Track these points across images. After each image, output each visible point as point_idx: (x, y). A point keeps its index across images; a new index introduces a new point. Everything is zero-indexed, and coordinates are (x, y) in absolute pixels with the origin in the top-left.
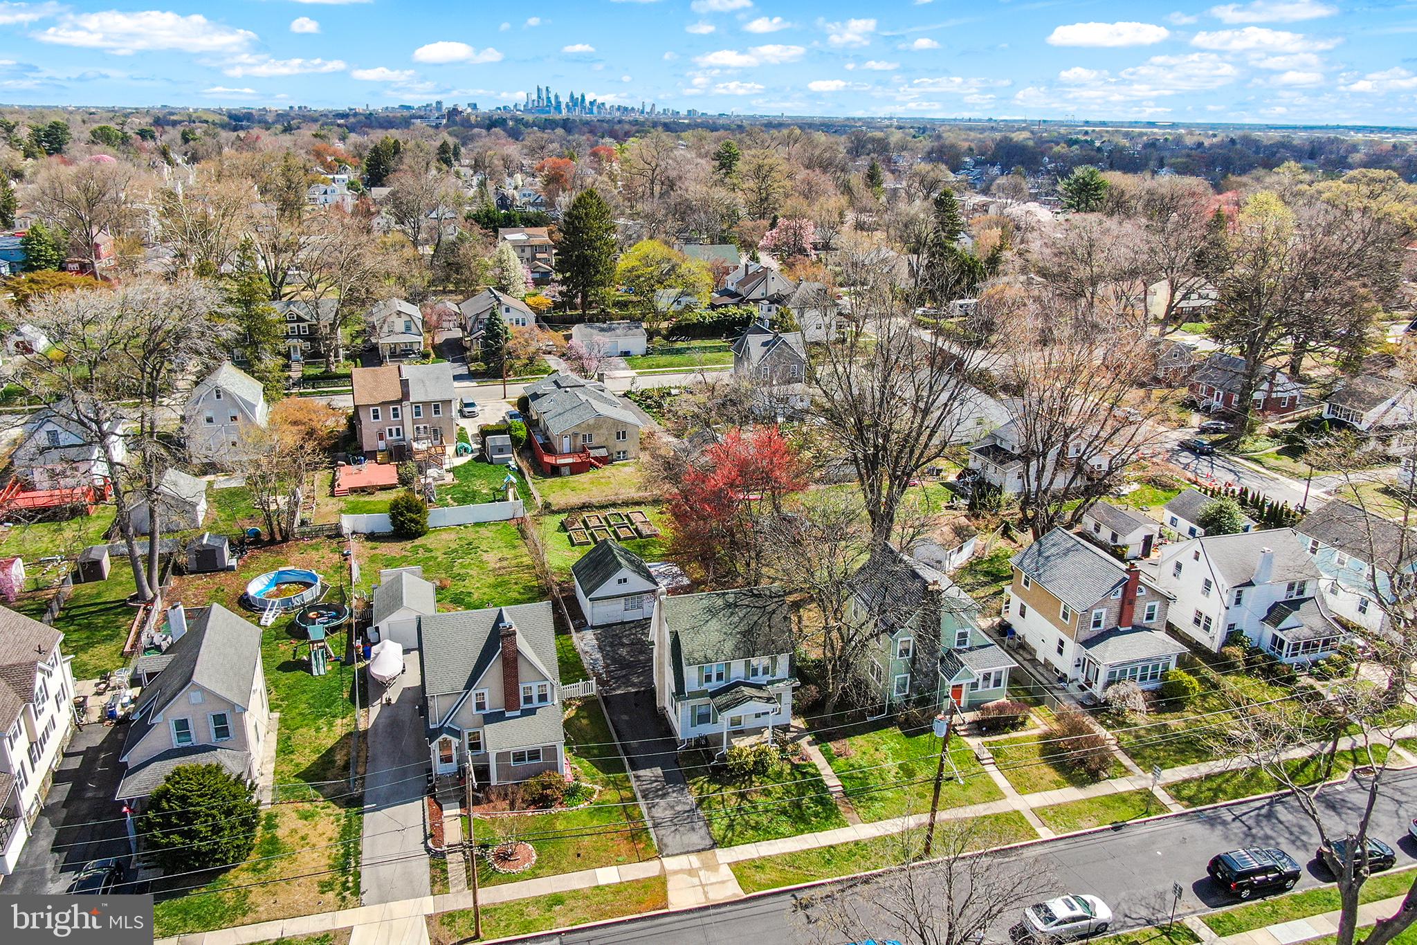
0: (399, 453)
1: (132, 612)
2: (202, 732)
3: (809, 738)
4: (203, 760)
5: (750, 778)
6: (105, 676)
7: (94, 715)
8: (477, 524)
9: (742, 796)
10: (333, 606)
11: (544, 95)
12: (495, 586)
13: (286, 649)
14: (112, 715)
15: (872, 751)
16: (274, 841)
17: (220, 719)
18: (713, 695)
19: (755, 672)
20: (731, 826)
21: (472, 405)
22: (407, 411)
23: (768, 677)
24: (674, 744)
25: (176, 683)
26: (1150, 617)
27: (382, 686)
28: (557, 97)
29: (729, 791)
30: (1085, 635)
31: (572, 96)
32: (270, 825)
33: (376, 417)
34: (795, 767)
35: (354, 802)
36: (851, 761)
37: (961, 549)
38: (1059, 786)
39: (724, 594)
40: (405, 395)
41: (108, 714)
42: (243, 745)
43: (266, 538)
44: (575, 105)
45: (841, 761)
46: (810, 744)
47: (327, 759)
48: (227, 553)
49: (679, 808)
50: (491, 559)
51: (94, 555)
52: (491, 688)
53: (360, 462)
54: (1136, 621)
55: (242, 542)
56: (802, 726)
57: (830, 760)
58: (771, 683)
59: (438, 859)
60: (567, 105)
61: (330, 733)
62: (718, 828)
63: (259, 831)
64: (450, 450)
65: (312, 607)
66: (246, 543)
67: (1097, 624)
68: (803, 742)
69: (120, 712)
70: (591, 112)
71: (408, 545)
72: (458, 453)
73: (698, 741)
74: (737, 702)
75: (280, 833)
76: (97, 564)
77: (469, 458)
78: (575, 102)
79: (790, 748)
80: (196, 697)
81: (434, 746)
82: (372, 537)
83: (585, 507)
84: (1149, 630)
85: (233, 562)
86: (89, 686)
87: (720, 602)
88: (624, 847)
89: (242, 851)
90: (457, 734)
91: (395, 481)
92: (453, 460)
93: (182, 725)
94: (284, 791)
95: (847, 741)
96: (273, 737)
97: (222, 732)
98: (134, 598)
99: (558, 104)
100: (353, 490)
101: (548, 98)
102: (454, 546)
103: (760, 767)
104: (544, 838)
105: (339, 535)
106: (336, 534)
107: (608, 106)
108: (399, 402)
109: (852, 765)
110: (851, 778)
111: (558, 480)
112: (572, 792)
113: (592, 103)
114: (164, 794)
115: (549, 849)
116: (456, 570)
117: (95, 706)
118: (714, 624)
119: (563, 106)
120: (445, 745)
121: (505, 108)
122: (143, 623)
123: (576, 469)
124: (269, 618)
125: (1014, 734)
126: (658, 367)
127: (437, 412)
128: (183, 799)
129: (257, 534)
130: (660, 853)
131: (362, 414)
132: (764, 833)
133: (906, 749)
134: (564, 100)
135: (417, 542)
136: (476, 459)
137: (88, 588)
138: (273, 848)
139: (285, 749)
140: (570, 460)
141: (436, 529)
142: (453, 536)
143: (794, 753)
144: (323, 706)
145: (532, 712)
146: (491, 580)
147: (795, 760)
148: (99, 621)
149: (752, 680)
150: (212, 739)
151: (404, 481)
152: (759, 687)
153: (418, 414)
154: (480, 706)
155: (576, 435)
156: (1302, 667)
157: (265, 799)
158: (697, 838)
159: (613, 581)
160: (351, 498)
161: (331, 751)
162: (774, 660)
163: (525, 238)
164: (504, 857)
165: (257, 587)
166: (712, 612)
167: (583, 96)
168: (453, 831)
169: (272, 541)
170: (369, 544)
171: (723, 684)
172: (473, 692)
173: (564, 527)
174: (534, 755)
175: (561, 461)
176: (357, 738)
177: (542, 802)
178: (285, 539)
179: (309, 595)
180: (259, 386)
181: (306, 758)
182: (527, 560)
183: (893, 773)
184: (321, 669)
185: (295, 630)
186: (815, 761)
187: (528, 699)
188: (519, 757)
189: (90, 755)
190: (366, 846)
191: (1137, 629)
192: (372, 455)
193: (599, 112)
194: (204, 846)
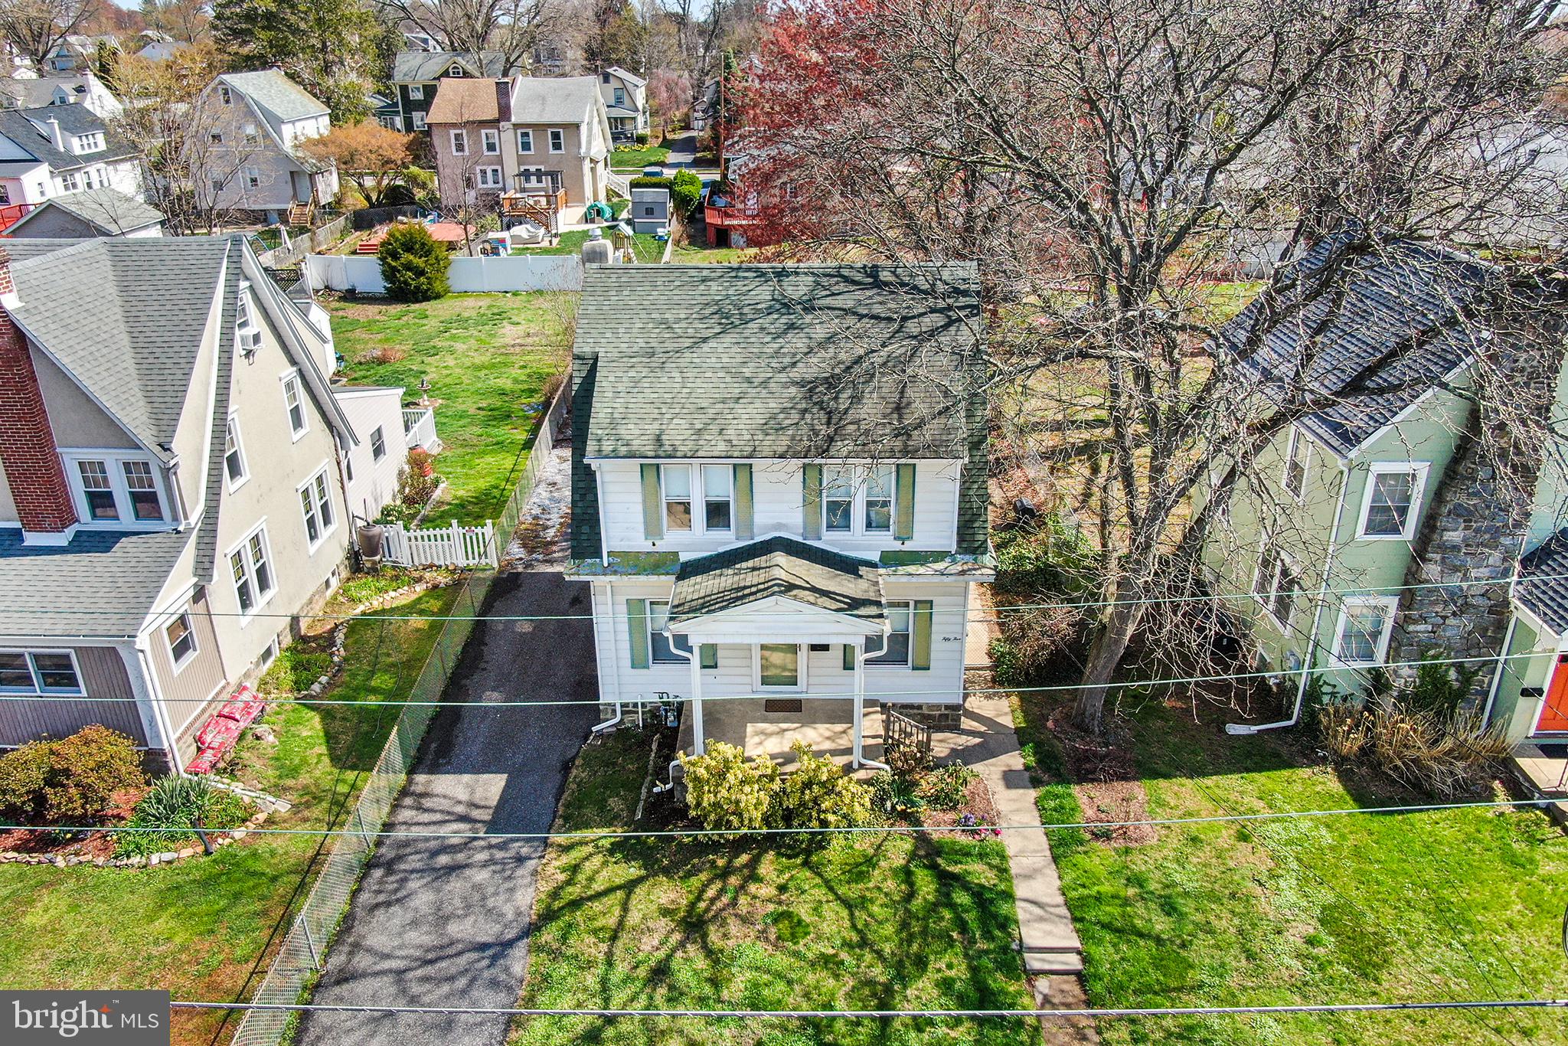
3: (1015, 760)
5: (755, 862)
9: (693, 925)
15: (1225, 837)
18: (689, 568)
19: (840, 515)
22: (508, 140)
23: (886, 541)
24: (595, 714)
29: (654, 898)
33: (460, 147)
34: (928, 851)
36: (1138, 864)
39: (781, 274)
40: (504, 112)
45: (1100, 858)
46: (1011, 779)
49: (459, 930)
56: (1007, 721)
57: (1061, 848)
58: (892, 559)
64: (577, 212)
68: (989, 772)
71: (399, 309)
72: (587, 218)
73: (654, 715)
79: (928, 783)
87: (763, 294)
95: (1140, 790)
108: (495, 122)
109: (1137, 881)
110: (1125, 931)
111: (723, 251)
118: (724, 350)
127: (557, 146)
133: (1357, 852)
135: (415, 307)
140: (748, 222)
141: (464, 296)
143: (943, 800)
147: (939, 826)
149: (831, 541)
152: (850, 566)
153: (526, 146)
162: (906, 478)
166: (725, 317)
171: (726, 540)
175: (732, 222)
183: (1294, 937)
186: (1011, 843)
187: (101, 501)
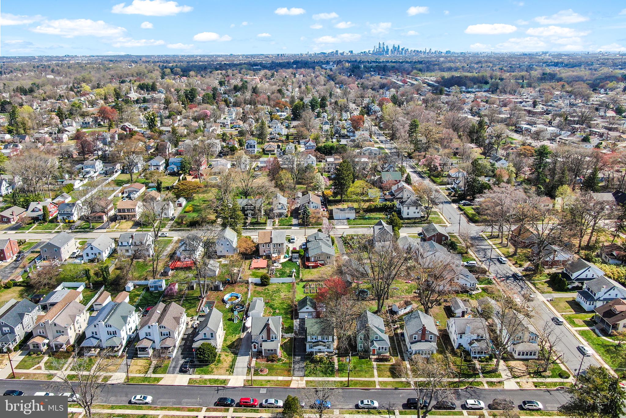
0: (268, 257)
1: (199, 300)
2: (208, 336)
3: (337, 355)
4: (208, 342)
5: (318, 363)
6: (192, 316)
7: (190, 327)
8: (283, 283)
9: (315, 366)
10: (242, 304)
11: (382, 46)
12: (281, 303)
13: (230, 315)
14: (193, 327)
16: (220, 360)
17: (212, 334)
18: (313, 343)
20: (310, 372)
21: (294, 239)
22: (271, 246)
24: (305, 352)
25: (204, 325)
26: (431, 339)
27: (247, 328)
28: (387, 47)
29: (313, 365)
30: (412, 341)
31: (394, 47)
32: (219, 357)
33: (263, 247)
34: (330, 362)
35: (236, 354)
36: (343, 362)
37: (405, 308)
38: (389, 377)
40: (271, 242)
41: (192, 327)
42: (216, 339)
43: (231, 282)
44: (395, 50)
45: (341, 362)
46: (336, 357)
47: (233, 343)
48: (221, 286)
49: (300, 366)
50: (282, 295)
51: (192, 284)
52: (264, 334)
53: (258, 258)
54: (426, 339)
55: (225, 283)
56: (336, 353)
57: (338, 361)
59: (249, 369)
60: (392, 50)
61: (235, 338)
62: (306, 373)
63: (217, 357)
64: (282, 257)
65: (237, 305)
66: (226, 283)
67: (415, 339)
69: (195, 326)
70: (402, 53)
71: (264, 288)
72: (285, 258)
73: (310, 352)
74: (318, 345)
75: (221, 358)
76: (193, 286)
77: (287, 259)
78: (395, 49)
79: (331, 357)
80: (208, 329)
81: (253, 345)
82: (256, 284)
83: (312, 281)
84: (430, 342)
85: (222, 289)
86: (189, 319)
87: (319, 321)
88: (286, 373)
89: (213, 361)
90: (257, 343)
91: (265, 266)
92: (283, 260)
93: (205, 334)
94: (224, 350)
95: (345, 358)
96: (224, 337)
97: (212, 336)
98: (200, 297)
99: (388, 50)
100: (255, 268)
101: (383, 47)
102: (275, 290)
103: (321, 360)
104: (271, 369)
105: (248, 283)
106: (247, 282)
107: (409, 51)
108: (270, 243)
109: (343, 364)
110: (341, 367)
111: (308, 270)
112: (279, 360)
113: (402, 49)
114: (200, 348)
115: (271, 371)
116: (273, 297)
117: (190, 323)
118: (316, 326)
119: (390, 51)
120: (255, 345)
121: (364, 52)
122: (201, 304)
123: (314, 267)
124: (228, 306)
125: (386, 363)
126: (357, 225)
127: (280, 246)
128: (203, 349)
129: (229, 281)
130: (293, 375)
131: (260, 246)
132: (316, 375)
133: (357, 362)
134: (390, 48)
135: (266, 287)
136: (289, 260)
137: (191, 292)
138: (219, 361)
139: (225, 340)
140: (312, 264)
141: (272, 284)
142: (275, 286)
144: (235, 330)
145: (273, 341)
146: (280, 302)
147: (330, 360)
148: (192, 301)
149: (323, 340)
150: (210, 338)
151: (268, 266)
152: (324, 342)
153: (275, 246)
154: (262, 338)
155: (315, 257)
156: (475, 358)
157: (219, 350)
158: (301, 374)
159: (305, 308)
160: (254, 271)
161: (234, 342)
163: (333, 160)
164: (261, 371)
165: (226, 297)
166: (316, 323)
167: (399, 46)
168: (253, 363)
169: (232, 283)
170: (255, 286)
171: (316, 341)
172: (261, 335)
173: (304, 287)
174: (272, 350)
175: (310, 265)
176: (240, 339)
177: (272, 361)
178: (235, 283)
179: (237, 301)
180: (235, 234)
181: (229, 343)
182: (290, 296)
184: (236, 321)
185: (232, 310)
186: (335, 361)
187: (272, 338)
188: (269, 350)
189: (189, 335)
190: (236, 364)
191: (426, 341)
192: (262, 256)
193: (405, 53)
194: (206, 359)
